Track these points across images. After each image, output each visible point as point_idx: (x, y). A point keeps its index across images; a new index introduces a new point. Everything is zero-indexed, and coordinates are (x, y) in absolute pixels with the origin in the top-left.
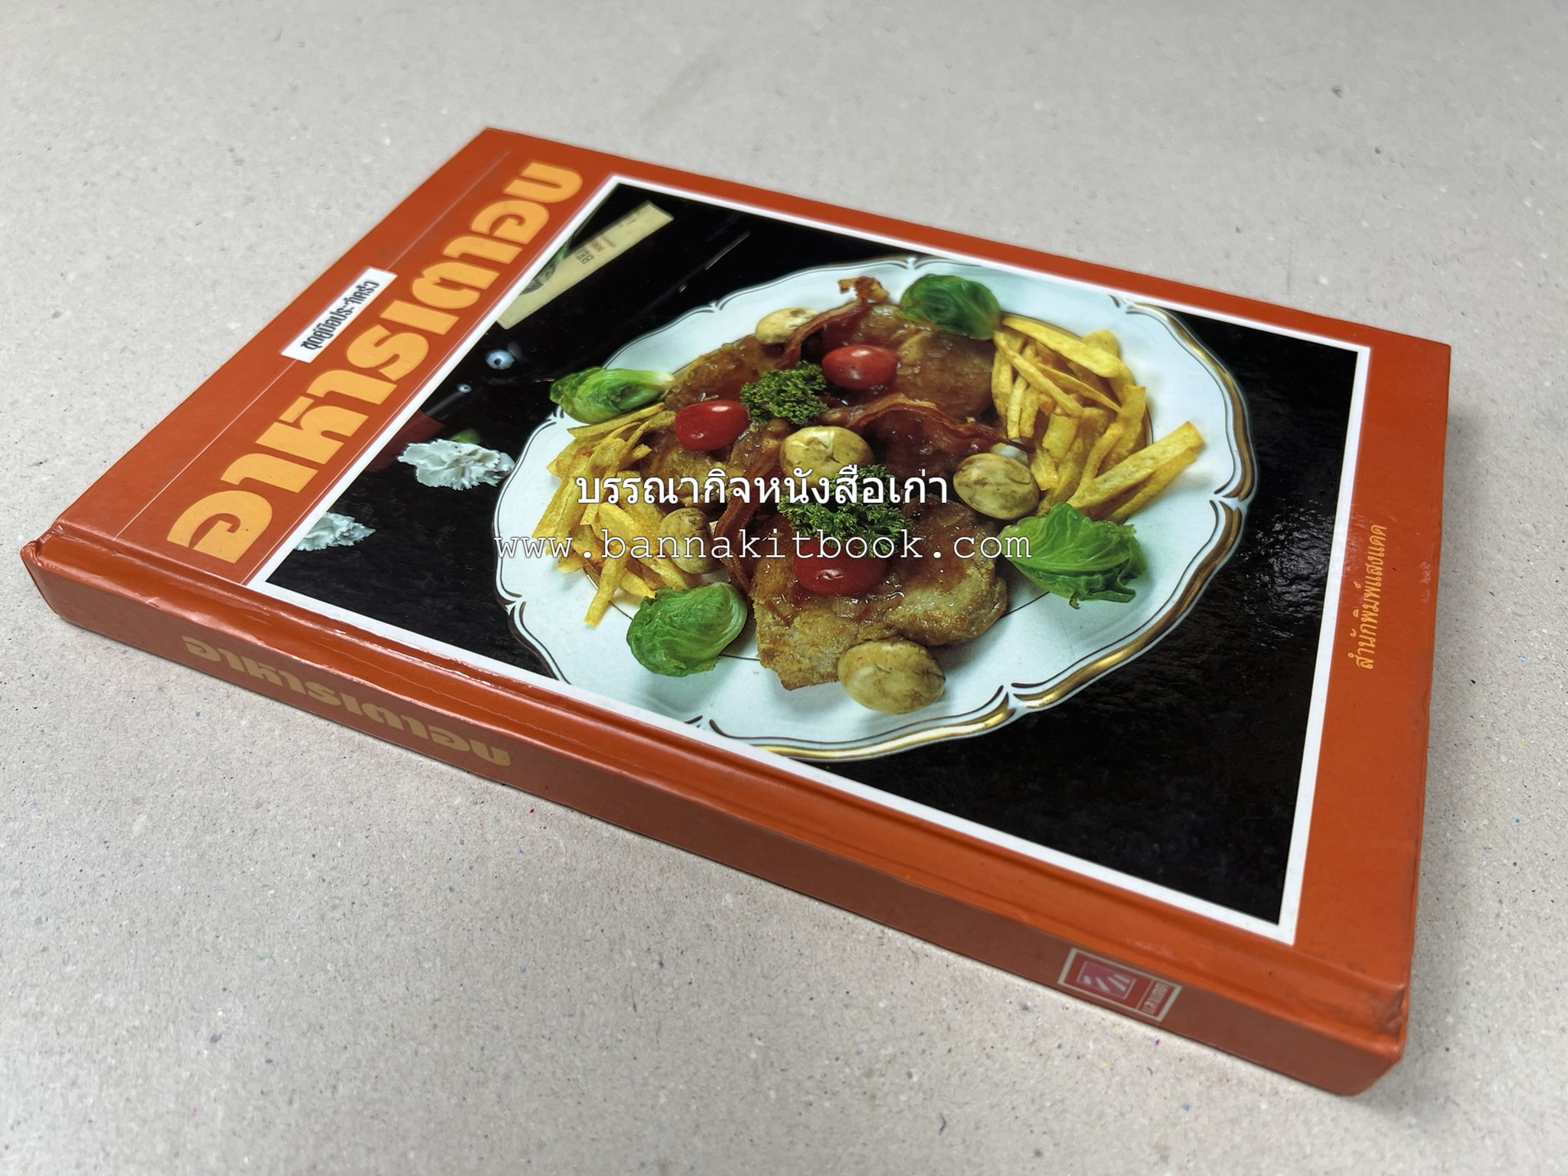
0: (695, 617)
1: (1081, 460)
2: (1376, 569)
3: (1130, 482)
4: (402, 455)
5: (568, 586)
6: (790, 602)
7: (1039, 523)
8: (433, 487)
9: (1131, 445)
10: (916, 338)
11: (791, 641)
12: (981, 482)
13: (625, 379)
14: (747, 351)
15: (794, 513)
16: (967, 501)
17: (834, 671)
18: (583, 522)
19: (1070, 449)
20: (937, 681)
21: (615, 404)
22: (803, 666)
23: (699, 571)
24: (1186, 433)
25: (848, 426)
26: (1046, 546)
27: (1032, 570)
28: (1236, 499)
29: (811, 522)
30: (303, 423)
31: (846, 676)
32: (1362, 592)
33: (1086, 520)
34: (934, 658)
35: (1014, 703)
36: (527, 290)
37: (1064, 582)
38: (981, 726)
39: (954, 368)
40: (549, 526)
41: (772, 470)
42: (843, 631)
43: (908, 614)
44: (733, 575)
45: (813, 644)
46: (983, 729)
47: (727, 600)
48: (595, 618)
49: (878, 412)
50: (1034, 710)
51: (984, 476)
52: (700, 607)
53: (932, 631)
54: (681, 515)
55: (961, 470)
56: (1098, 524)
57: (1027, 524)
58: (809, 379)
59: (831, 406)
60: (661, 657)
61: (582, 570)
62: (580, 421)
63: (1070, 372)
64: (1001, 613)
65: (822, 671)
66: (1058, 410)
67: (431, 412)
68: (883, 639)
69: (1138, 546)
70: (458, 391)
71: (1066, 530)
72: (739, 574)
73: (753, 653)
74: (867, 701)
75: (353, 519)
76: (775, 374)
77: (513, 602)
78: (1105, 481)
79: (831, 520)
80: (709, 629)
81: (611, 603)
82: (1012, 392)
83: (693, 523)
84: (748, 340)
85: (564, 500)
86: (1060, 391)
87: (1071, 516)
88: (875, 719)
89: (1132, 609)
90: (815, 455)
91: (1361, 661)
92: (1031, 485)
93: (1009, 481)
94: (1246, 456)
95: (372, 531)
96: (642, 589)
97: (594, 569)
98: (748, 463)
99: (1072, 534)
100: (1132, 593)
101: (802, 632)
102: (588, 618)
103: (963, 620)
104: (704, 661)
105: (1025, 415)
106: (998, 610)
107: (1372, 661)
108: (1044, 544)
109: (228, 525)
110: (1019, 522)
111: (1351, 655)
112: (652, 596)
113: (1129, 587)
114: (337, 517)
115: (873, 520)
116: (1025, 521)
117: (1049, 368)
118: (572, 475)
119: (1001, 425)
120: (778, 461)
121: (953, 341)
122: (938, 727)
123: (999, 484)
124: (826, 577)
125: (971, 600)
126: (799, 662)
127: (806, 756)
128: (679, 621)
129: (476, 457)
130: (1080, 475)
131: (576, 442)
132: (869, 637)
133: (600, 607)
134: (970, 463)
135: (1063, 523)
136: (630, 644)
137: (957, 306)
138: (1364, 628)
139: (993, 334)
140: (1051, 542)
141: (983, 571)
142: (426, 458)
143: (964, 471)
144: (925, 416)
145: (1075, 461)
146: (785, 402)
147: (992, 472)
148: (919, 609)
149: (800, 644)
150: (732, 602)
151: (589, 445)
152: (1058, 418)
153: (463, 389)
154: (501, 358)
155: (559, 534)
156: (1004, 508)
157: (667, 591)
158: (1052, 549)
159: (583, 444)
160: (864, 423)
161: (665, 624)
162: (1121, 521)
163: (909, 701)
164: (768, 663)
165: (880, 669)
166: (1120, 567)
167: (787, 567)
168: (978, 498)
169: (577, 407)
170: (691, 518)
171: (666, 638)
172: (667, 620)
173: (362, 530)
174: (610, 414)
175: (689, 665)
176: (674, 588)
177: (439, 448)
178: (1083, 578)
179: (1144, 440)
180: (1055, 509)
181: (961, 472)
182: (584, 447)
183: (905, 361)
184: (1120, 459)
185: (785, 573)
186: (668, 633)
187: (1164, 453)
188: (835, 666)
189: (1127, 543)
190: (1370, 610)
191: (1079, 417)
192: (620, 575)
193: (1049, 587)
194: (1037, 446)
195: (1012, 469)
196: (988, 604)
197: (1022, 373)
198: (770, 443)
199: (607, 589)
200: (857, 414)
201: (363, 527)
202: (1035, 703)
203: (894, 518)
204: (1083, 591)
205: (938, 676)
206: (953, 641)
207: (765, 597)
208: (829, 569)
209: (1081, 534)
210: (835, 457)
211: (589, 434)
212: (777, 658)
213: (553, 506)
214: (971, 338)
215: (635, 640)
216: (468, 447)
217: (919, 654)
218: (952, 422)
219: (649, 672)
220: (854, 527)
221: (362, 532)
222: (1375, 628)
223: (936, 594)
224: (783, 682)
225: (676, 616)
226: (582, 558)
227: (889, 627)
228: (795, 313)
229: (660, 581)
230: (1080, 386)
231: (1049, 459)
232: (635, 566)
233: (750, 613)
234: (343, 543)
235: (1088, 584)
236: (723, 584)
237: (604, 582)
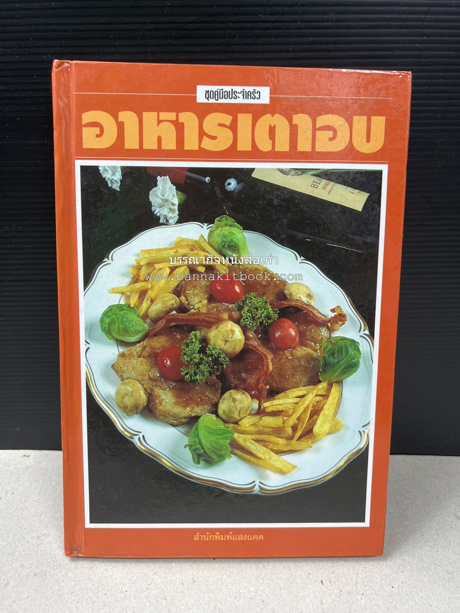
0: (129, 324)
1: (260, 433)
2: (241, 538)
3: (254, 452)
4: (161, 177)
5: (124, 275)
6: (149, 354)
7: (221, 425)
8: (149, 199)
9: (276, 449)
10: (310, 351)
11: (132, 360)
12: (234, 400)
13: (240, 243)
14: (276, 285)
15: (192, 338)
16: (223, 398)
17: (125, 379)
18: (155, 265)
19: (264, 427)
20: (135, 412)
21: (223, 247)
22: (123, 368)
23: (150, 317)
24: (289, 467)
25: (246, 341)
26: (210, 431)
27: (197, 429)
28: (259, 489)
29: (190, 346)
30: (162, 124)
31: (125, 383)
32: (229, 535)
33: (228, 441)
34: (144, 408)
35: (136, 438)
36: (281, 171)
37: (195, 441)
38: (123, 430)
39: (297, 372)
40: (149, 253)
41: (211, 322)
42: (144, 375)
43: (160, 394)
44: (152, 330)
45: (134, 368)
46: (122, 431)
47: (140, 332)
48: (114, 291)
49: (259, 350)
50: (136, 444)
51: (238, 401)
52: (134, 324)
53: (156, 404)
54: (174, 298)
55: (238, 391)
56: (228, 446)
57: (219, 421)
58: (268, 317)
59: (256, 332)
60: (107, 321)
61: (133, 276)
62: (208, 237)
63: (311, 417)
64: (173, 424)
65: (124, 375)
66: (285, 418)
67: (189, 174)
68: (145, 390)
69: (222, 461)
70: (205, 178)
71: (221, 436)
72: (155, 331)
73: (122, 350)
74: (117, 393)
75: (121, 179)
76: (266, 302)
77: (109, 260)
78: (252, 443)
79: (194, 353)
80: (126, 331)
81: (123, 293)
82: (290, 398)
83: (173, 305)
84: (284, 283)
85: (163, 253)
86: (297, 416)
87: (229, 436)
88: (112, 398)
89: (191, 465)
90: (226, 335)
91: (197, 537)
92: (240, 418)
93: (238, 410)
94: (284, 490)
95: (118, 190)
96: (133, 301)
97: (136, 280)
98: (211, 312)
99: (221, 438)
100: (199, 463)
101: (137, 363)
102: (113, 289)
103: (165, 412)
104: (112, 335)
105: (278, 406)
106: (174, 423)
107: (198, 539)
108: (211, 430)
109: (99, 133)
110: (218, 418)
111: (198, 533)
112: (131, 306)
113: (201, 462)
114: (120, 172)
115: (200, 368)
116: (220, 421)
117: (310, 409)
118: (178, 249)
119: (269, 399)
120: (216, 323)
121: (314, 366)
122: (117, 418)
123: (236, 407)
124: (165, 361)
125: (175, 413)
126: (124, 366)
127: (89, 382)
128: (124, 320)
129: (172, 207)
130: (252, 434)
131: (196, 241)
132: (144, 385)
133: (120, 290)
134: (243, 393)
135: (224, 434)
136: (108, 308)
137: (338, 362)
138: (212, 537)
139: (325, 381)
140: (211, 432)
141: (190, 413)
142: (163, 187)
143: (238, 392)
144: (264, 369)
145: (258, 431)
146: (251, 313)
147: (241, 402)
148: (164, 396)
149: (131, 364)
150: (141, 334)
151: (196, 248)
152: (281, 419)
153: (207, 179)
154: (232, 184)
155: (146, 259)
156: (224, 412)
157: (136, 310)
158: (209, 433)
159: (196, 245)
160: (251, 347)
161: (122, 316)
162: (232, 453)
163: (123, 406)
164: (119, 357)
165: (132, 393)
166: (210, 457)
167: (165, 346)
168: (225, 401)
169: (215, 232)
170: (175, 303)
171: (116, 319)
172: (123, 316)
173: (118, 185)
174: (217, 247)
175: (108, 332)
176: (138, 312)
177: (171, 189)
178: (200, 446)
179: (279, 452)
180: (230, 429)
181: (237, 391)
182: (194, 246)
183: (294, 351)
184: (265, 446)
185: (161, 347)
186: (118, 319)
187: (275, 461)
188: (127, 378)
189: (222, 458)
190: (221, 538)
191: (284, 427)
192: (137, 290)
193: (191, 436)
194: (262, 415)
195: (246, 409)
196: (175, 419)
197: (303, 399)
198: (225, 316)
199: (128, 289)
200: (255, 343)
201: (119, 185)
202: (139, 444)
203: (203, 375)
204: (193, 448)
205: (137, 412)
206: (154, 412)
207: (147, 344)
208: (170, 361)
209: (221, 441)
210: (227, 343)
211: (202, 245)
212: (123, 359)
213: (159, 250)
214: (319, 373)
215: (110, 308)
216: (176, 201)
217: (144, 403)
218: (264, 380)
219: (99, 320)
220: (193, 362)
221: (116, 187)
222: (213, 539)
223: (173, 400)
224: (114, 364)
225: (126, 318)
226: (139, 272)
227: (151, 390)
228: (309, 296)
229: (140, 305)
230: (303, 423)
231: (256, 421)
232: (143, 294)
233: (139, 342)
234: (109, 183)
235: (198, 449)
236: (148, 328)
237: (131, 286)
